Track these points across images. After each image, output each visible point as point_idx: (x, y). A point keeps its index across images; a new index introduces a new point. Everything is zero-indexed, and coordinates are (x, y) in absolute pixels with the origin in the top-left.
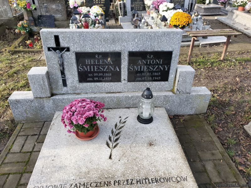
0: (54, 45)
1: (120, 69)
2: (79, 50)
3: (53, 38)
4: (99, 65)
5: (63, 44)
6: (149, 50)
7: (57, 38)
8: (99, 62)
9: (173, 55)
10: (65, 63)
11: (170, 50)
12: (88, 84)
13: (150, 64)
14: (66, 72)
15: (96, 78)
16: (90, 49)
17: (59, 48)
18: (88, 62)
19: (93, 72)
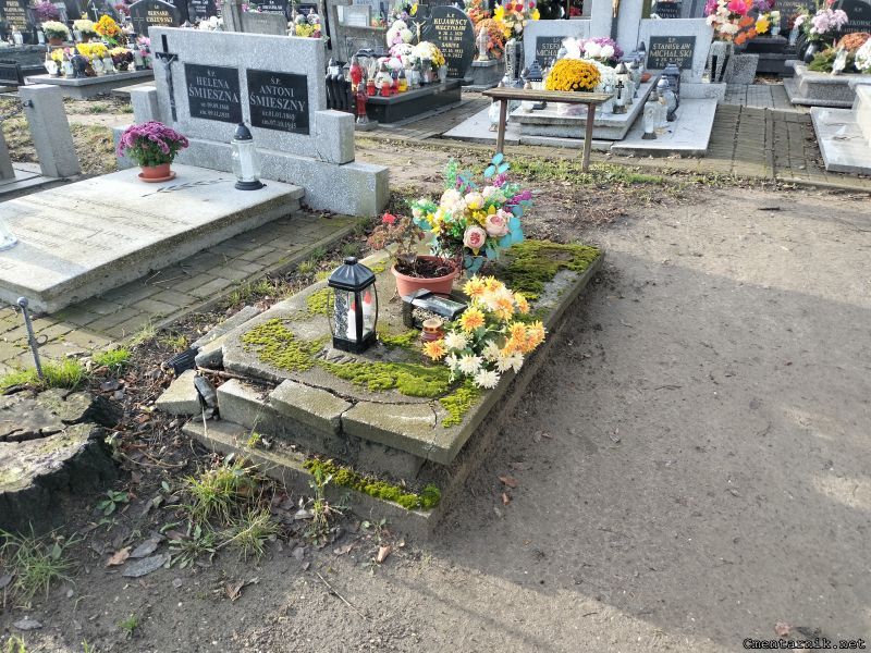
0: (161, 50)
1: (239, 98)
2: (188, 60)
3: (161, 39)
4: (213, 88)
5: (172, 50)
6: (274, 70)
7: (164, 38)
8: (212, 83)
9: (309, 84)
10: (174, 80)
11: (303, 72)
12: (202, 120)
13: (277, 96)
14: (175, 95)
15: (210, 113)
16: (200, 60)
17: (167, 56)
18: (199, 80)
19: (206, 101)
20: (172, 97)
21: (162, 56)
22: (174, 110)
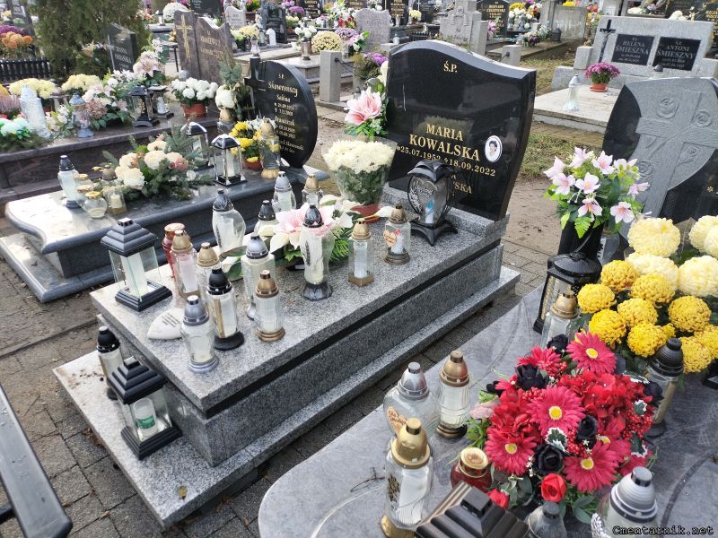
0: (605, 28)
1: (649, 52)
2: (622, 32)
3: (607, 23)
4: (633, 47)
5: (612, 27)
6: (679, 37)
7: (610, 22)
8: (633, 44)
9: (701, 45)
10: (608, 43)
11: (699, 39)
12: (618, 63)
13: (676, 51)
14: (605, 51)
15: (626, 59)
16: (629, 33)
17: (608, 30)
18: (625, 43)
19: (625, 53)
20: (602, 51)
21: (604, 30)
22: (601, 58)
